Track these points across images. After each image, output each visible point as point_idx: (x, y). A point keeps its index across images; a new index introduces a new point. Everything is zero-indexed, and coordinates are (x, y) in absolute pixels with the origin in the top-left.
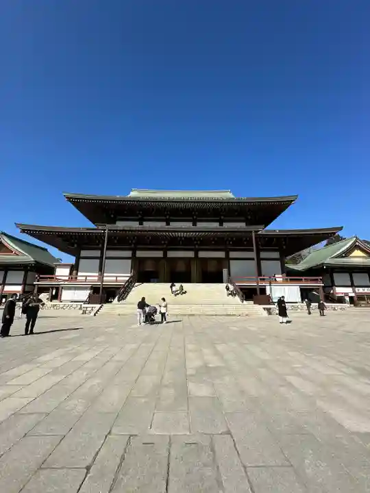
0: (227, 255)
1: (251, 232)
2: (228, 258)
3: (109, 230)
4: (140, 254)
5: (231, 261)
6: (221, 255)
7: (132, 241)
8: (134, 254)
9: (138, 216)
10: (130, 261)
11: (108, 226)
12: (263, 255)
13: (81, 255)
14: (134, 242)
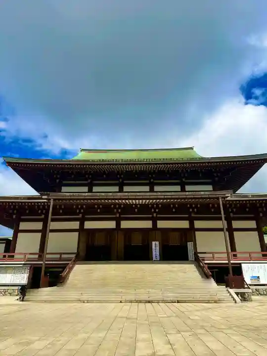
0: (192, 224)
1: (218, 198)
2: (192, 229)
3: (54, 200)
4: (89, 225)
5: (197, 233)
6: (185, 224)
7: (80, 211)
8: (82, 225)
9: (87, 180)
10: (77, 234)
11: (54, 195)
12: (236, 224)
13: (20, 228)
14: (82, 211)
